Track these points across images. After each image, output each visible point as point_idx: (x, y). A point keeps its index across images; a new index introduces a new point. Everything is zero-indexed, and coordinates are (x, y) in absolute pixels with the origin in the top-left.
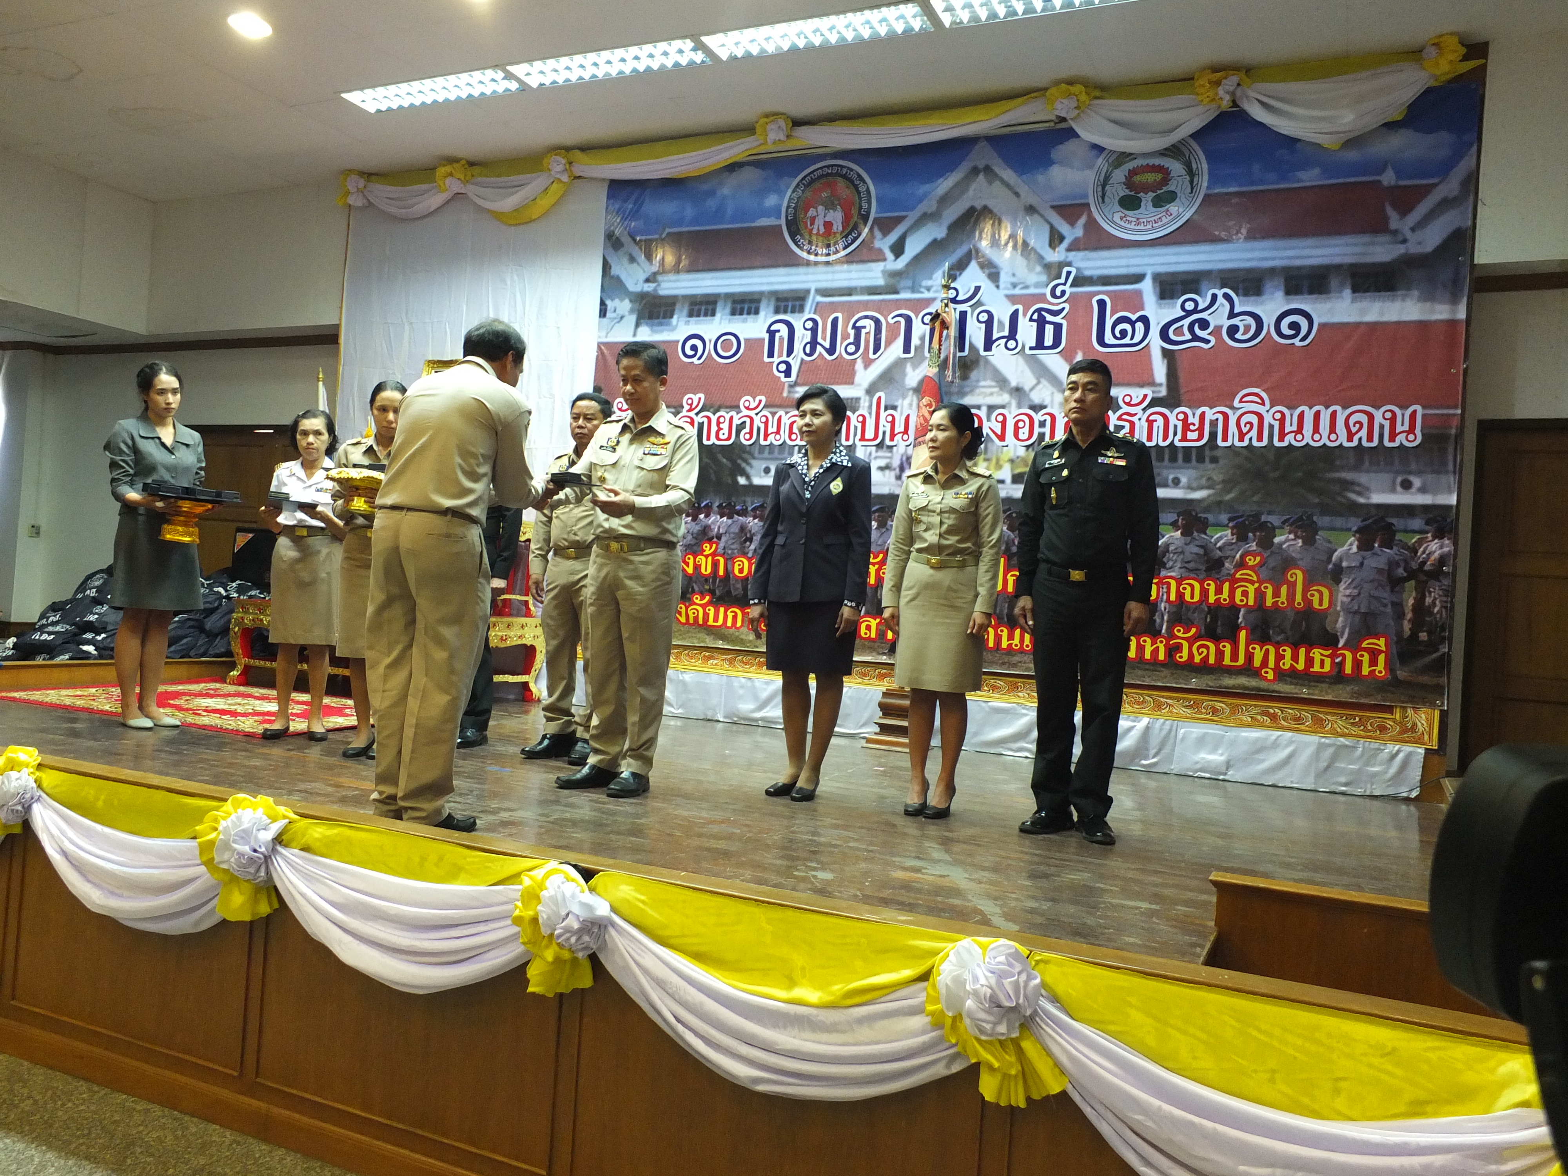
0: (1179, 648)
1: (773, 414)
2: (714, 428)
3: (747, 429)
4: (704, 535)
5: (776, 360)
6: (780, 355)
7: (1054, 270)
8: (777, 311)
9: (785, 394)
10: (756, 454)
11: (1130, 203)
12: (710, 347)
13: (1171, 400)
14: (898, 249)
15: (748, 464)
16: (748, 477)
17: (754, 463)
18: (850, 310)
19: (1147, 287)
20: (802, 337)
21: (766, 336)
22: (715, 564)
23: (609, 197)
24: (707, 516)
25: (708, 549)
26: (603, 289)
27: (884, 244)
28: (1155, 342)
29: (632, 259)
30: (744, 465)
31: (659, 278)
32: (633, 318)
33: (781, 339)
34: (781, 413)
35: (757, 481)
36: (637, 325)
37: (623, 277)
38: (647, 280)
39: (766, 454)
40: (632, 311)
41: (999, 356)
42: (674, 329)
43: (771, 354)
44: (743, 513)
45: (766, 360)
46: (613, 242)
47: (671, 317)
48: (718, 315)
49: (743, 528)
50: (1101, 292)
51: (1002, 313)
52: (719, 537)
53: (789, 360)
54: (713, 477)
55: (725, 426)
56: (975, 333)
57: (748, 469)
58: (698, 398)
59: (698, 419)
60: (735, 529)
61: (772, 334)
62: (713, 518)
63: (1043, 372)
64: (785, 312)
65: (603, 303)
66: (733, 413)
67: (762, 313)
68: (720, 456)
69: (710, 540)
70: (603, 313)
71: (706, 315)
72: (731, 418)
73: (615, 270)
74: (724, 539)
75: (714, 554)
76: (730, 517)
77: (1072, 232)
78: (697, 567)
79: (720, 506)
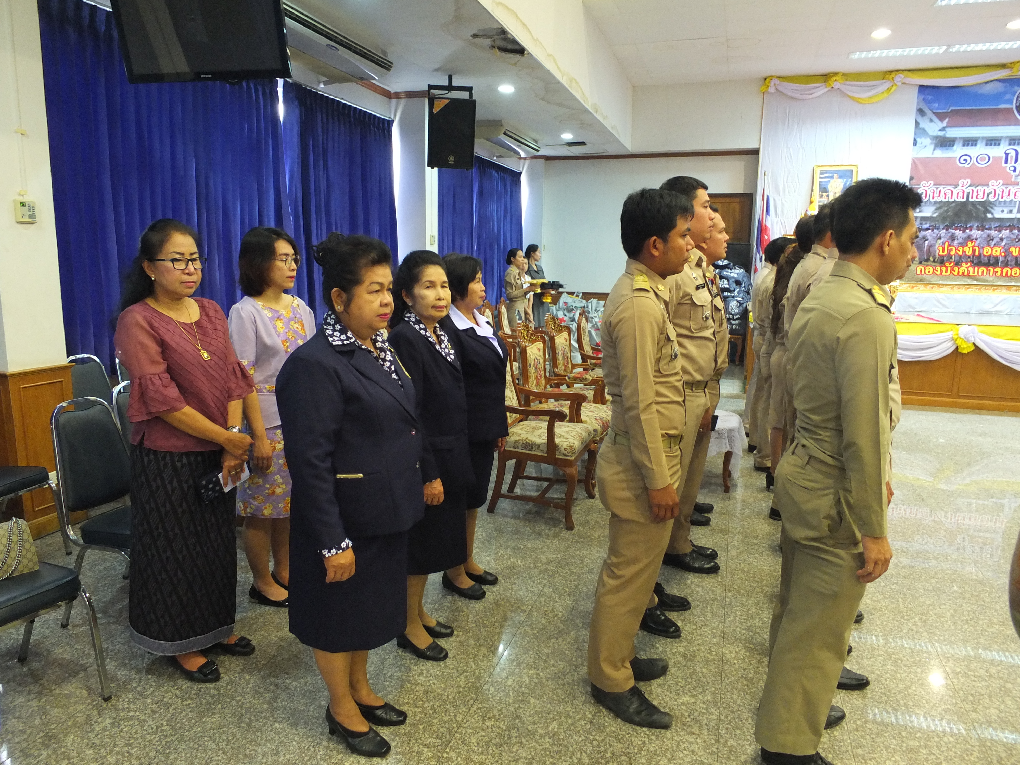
1: (1007, 188)
2: (975, 194)
3: (993, 194)
4: (969, 238)
5: (1008, 165)
6: (1011, 163)
8: (1010, 144)
9: (1013, 180)
10: (997, 204)
12: (974, 160)
15: (992, 208)
16: (992, 214)
17: (995, 208)
21: (1004, 156)
22: (974, 251)
23: (919, 92)
24: (971, 230)
25: (970, 244)
26: (915, 134)
29: (931, 121)
30: (990, 209)
31: (947, 129)
32: (932, 147)
33: (1012, 157)
34: (1010, 187)
35: (997, 216)
36: (934, 150)
37: (927, 129)
38: (940, 130)
39: (1002, 204)
40: (931, 143)
42: (955, 151)
43: (1006, 163)
44: (990, 229)
45: (1004, 165)
46: (921, 112)
47: (953, 146)
48: (979, 146)
49: (989, 236)
52: (976, 239)
53: (1016, 165)
54: (974, 214)
55: (981, 193)
57: (993, 211)
58: (968, 182)
59: (966, 191)
60: (985, 236)
61: (1007, 155)
62: (973, 231)
64: (1014, 144)
65: (915, 140)
66: (985, 188)
67: (1002, 145)
68: (978, 206)
69: (972, 241)
70: (915, 143)
71: (972, 145)
72: (984, 191)
73: (922, 125)
74: (979, 240)
75: (973, 247)
76: (983, 230)
78: (964, 252)
79: (978, 226)
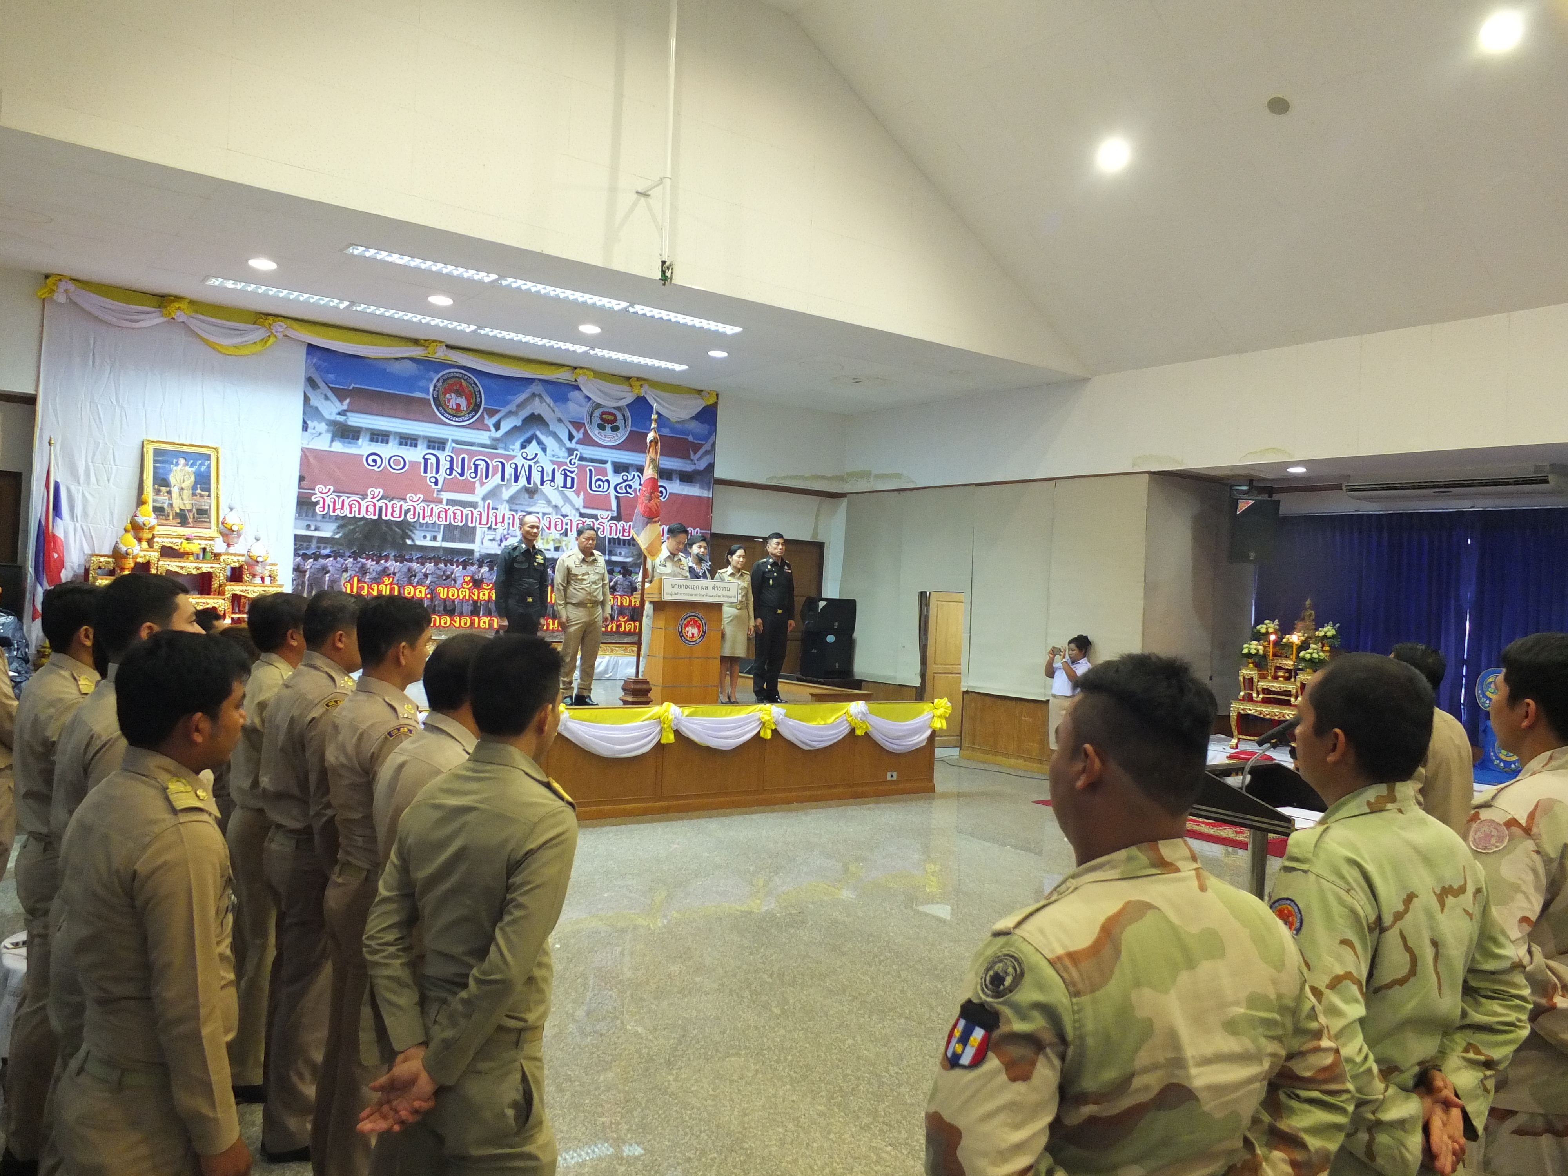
0: (620, 625)
1: (428, 506)
2: (390, 510)
3: (412, 513)
4: (385, 572)
5: (429, 475)
6: (431, 473)
7: (571, 452)
8: (429, 448)
9: (435, 495)
10: (418, 527)
11: (602, 427)
12: (385, 462)
13: (618, 518)
14: (497, 427)
15: (411, 531)
16: (413, 540)
17: (416, 532)
18: (472, 454)
19: (609, 467)
20: (444, 465)
21: (423, 461)
22: (392, 590)
23: (307, 353)
24: (386, 561)
25: (387, 581)
26: (304, 413)
27: (490, 422)
28: (613, 493)
29: (327, 398)
30: (410, 533)
31: (348, 414)
32: (329, 436)
33: (432, 464)
34: (432, 505)
35: (419, 543)
36: (332, 440)
37: (320, 409)
38: (339, 414)
39: (424, 528)
40: (327, 431)
41: (547, 488)
42: (360, 447)
43: (425, 471)
44: (411, 560)
45: (423, 474)
46: (310, 381)
47: (358, 439)
48: (390, 444)
49: (409, 570)
50: (591, 466)
51: (548, 469)
52: (394, 574)
53: (437, 476)
54: (390, 538)
55: (397, 510)
56: (536, 477)
57: (413, 535)
58: (380, 492)
59: (378, 504)
60: (405, 569)
61: (426, 460)
62: (390, 563)
63: (566, 499)
64: (434, 449)
65: (304, 422)
66: (402, 503)
67: (419, 447)
68: (394, 527)
69: (388, 576)
70: (305, 428)
71: (382, 442)
72: (401, 506)
73: (314, 402)
74: (397, 575)
75: (391, 584)
76: (402, 562)
77: (578, 435)
78: (379, 591)
79: (395, 556)
